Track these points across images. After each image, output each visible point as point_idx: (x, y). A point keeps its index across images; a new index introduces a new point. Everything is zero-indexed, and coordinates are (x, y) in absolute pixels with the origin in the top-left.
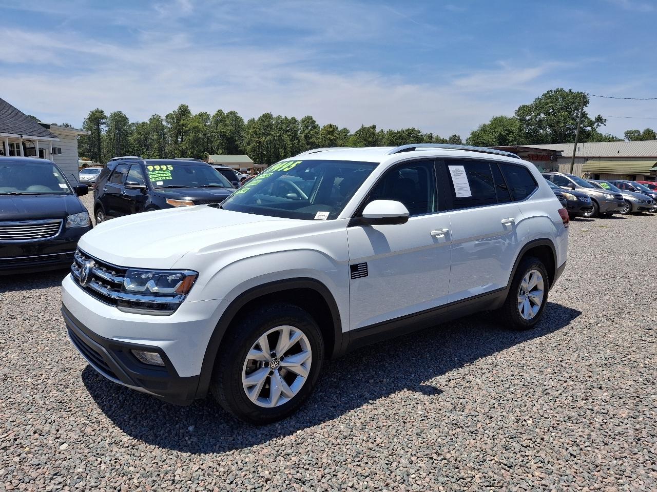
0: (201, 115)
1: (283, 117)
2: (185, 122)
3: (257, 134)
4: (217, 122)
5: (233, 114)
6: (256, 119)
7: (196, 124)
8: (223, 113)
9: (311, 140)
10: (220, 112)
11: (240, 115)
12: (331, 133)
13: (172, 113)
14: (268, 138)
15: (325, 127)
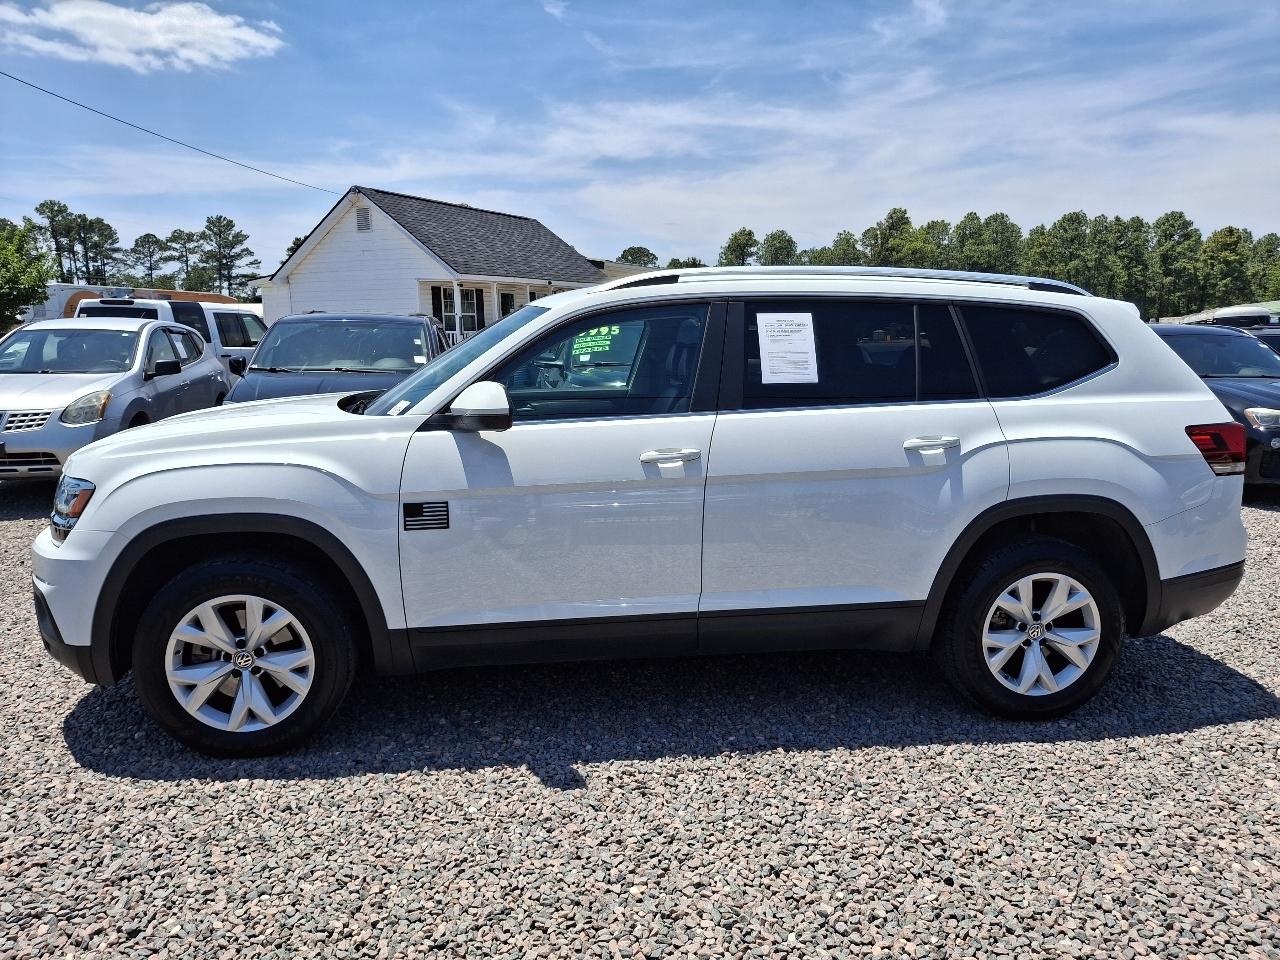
0: (932, 226)
1: (1111, 218)
2: (897, 241)
3: (1046, 258)
4: (963, 239)
5: (999, 219)
6: (1048, 227)
7: (918, 245)
8: (978, 218)
9: (1177, 265)
10: (972, 217)
11: (1013, 219)
12: (1232, 247)
13: (875, 226)
14: (1072, 264)
15: (1215, 234)
